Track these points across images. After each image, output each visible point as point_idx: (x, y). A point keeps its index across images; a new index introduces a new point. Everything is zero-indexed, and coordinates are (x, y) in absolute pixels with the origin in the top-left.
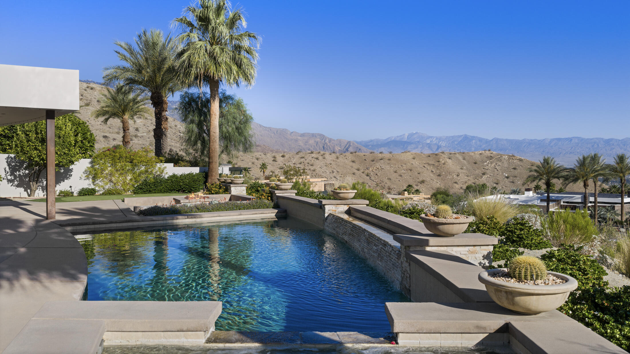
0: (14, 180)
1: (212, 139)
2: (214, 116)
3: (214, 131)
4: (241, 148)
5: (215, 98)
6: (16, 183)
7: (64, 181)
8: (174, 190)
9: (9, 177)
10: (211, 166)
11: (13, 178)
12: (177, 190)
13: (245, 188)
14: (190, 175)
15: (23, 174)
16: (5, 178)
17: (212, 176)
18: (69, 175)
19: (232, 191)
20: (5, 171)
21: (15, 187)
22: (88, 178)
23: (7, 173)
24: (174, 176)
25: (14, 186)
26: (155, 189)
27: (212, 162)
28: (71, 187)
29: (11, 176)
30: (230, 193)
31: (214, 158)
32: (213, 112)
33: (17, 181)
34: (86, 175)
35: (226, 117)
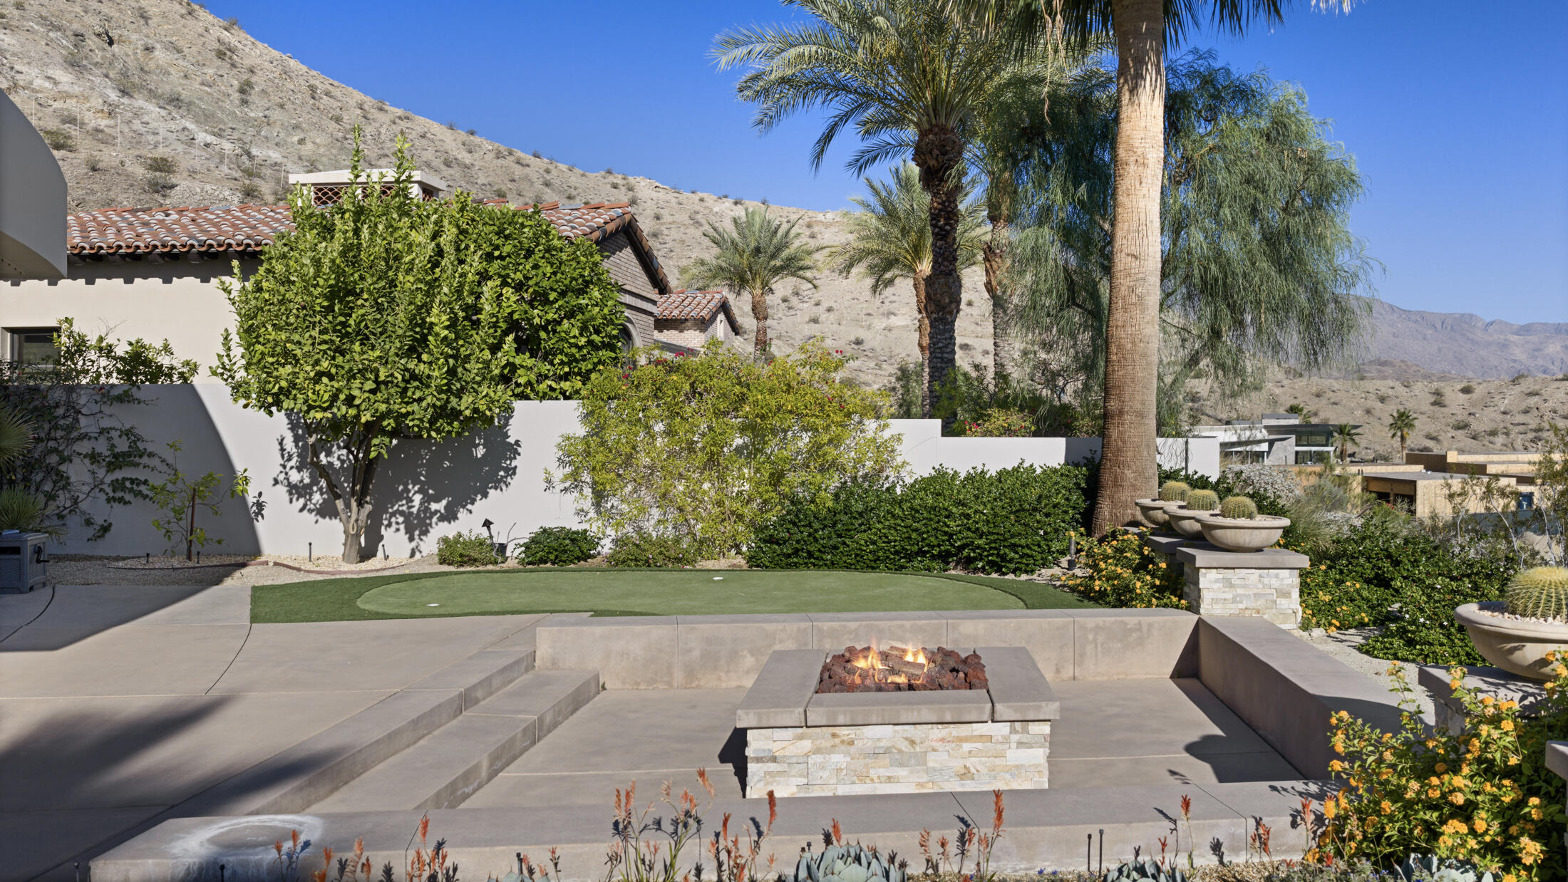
0: (310, 486)
1: (1123, 291)
2: (1132, 168)
3: (1133, 250)
4: (1292, 339)
5: (1139, 76)
6: (317, 498)
7: (485, 495)
8: (921, 553)
9: (295, 477)
10: (1114, 433)
11: (307, 481)
12: (933, 557)
13: (1291, 580)
14: (1018, 477)
15: (343, 462)
16: (282, 477)
17: (1117, 485)
18: (507, 470)
19: (1206, 597)
20: (282, 450)
21: (313, 517)
22: (575, 482)
23: (289, 460)
24: (939, 482)
25: (310, 511)
26: (835, 548)
27: (1121, 413)
28: (487, 524)
29: (299, 469)
30: (1194, 608)
31: (1128, 391)
32: (1131, 149)
33: (320, 489)
34: (568, 470)
35: (1206, 178)
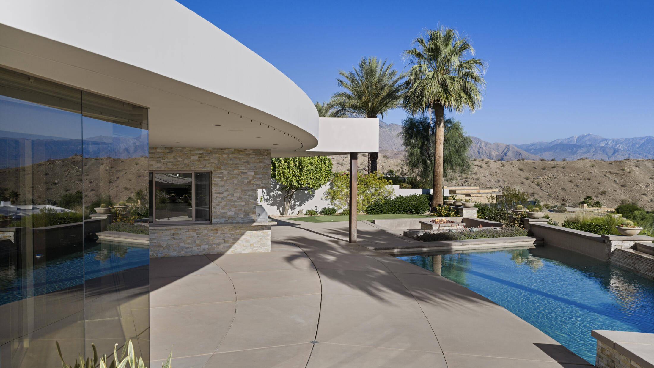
0: (269, 199)
1: (437, 163)
2: (439, 141)
3: (439, 156)
5: (440, 124)
6: (271, 202)
7: (308, 201)
8: (403, 211)
9: (266, 197)
10: (436, 189)
11: (268, 198)
12: (405, 211)
13: (475, 212)
14: (415, 196)
15: (276, 194)
16: (263, 197)
17: (437, 198)
18: (312, 196)
19: (464, 214)
20: (263, 192)
21: (270, 206)
22: (327, 198)
23: (265, 193)
24: (401, 197)
25: (269, 204)
26: (386, 210)
27: (437, 185)
28: (316, 207)
29: (267, 196)
30: (462, 216)
31: (439, 181)
32: (439, 137)
33: (271, 200)
34: (325, 196)
35: (448, 141)
